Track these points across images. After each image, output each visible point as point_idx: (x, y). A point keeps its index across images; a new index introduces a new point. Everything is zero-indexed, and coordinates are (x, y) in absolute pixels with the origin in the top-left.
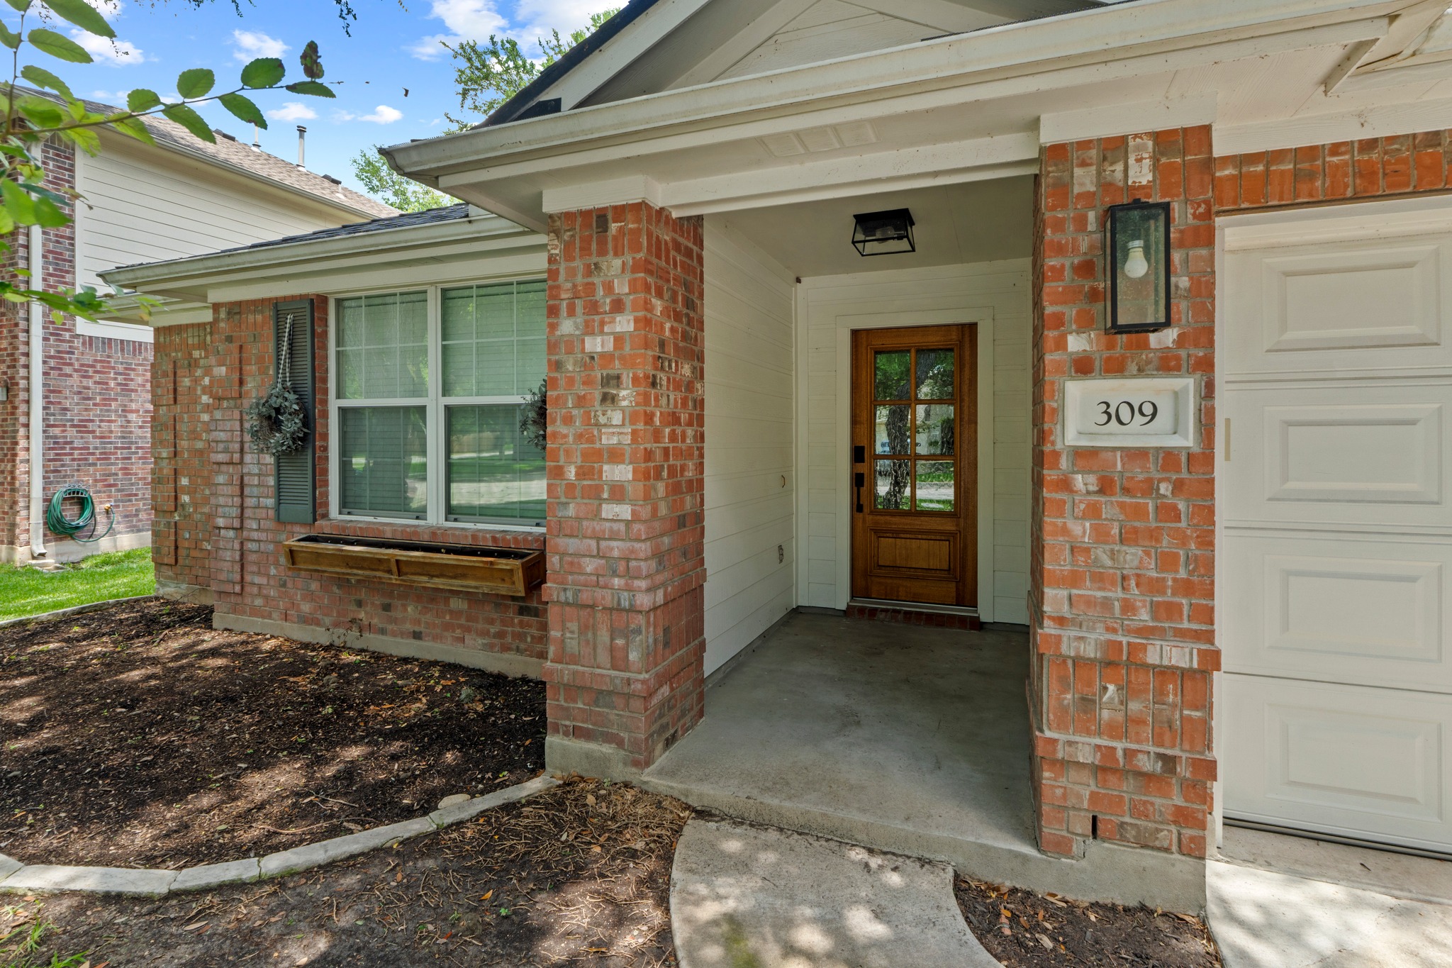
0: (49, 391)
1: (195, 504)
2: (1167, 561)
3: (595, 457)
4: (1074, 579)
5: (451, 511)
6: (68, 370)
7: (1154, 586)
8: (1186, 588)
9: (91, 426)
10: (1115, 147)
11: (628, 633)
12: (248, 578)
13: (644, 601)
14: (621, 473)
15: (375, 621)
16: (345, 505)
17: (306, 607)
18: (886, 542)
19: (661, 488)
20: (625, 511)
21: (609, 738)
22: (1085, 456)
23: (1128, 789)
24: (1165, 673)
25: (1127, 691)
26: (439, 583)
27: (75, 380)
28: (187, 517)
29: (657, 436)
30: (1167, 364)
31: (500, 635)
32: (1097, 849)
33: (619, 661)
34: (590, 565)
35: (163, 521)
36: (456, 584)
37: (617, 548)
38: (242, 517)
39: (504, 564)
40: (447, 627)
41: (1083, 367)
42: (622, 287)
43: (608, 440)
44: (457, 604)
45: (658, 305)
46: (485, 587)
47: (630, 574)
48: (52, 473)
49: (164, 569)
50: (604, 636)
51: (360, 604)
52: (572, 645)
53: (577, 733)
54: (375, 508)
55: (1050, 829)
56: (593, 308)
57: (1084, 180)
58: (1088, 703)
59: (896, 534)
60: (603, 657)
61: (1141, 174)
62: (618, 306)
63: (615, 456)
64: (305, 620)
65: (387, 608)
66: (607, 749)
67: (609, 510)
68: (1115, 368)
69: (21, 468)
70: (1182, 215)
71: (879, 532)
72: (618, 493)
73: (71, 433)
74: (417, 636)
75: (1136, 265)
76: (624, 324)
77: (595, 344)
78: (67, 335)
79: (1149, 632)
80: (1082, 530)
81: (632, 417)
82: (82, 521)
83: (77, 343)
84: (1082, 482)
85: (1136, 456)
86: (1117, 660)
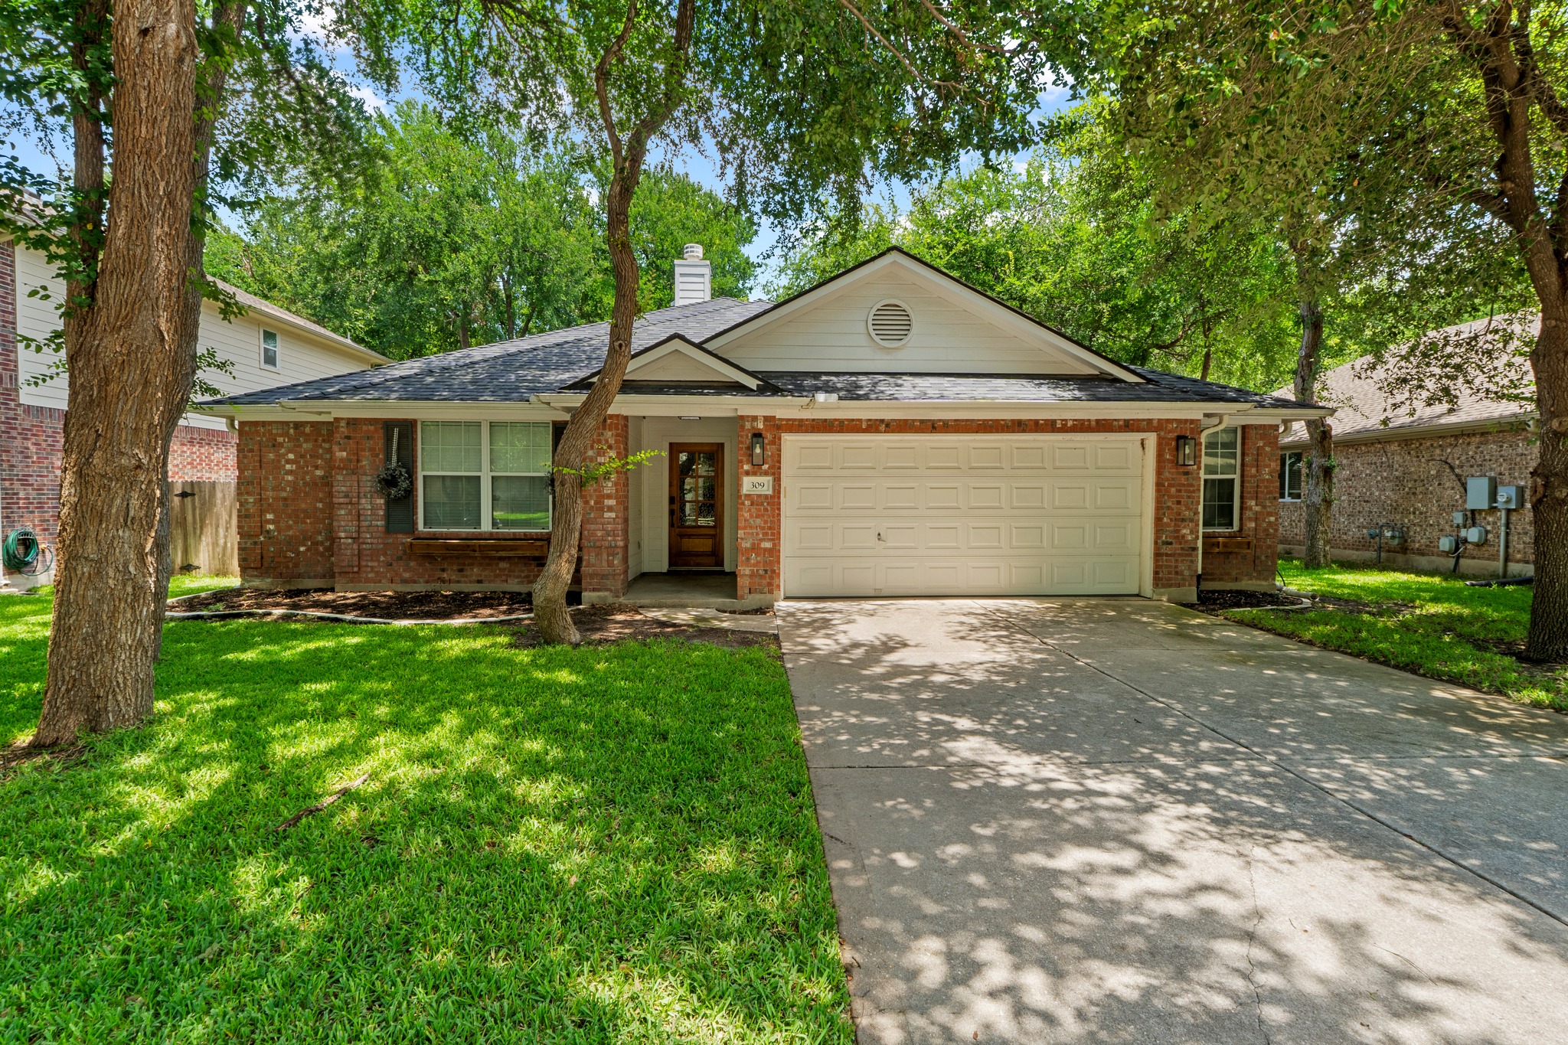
1: (278, 529)
2: (766, 522)
3: (602, 497)
4: (745, 528)
5: (494, 524)
6: (14, 433)
7: (762, 528)
8: (770, 528)
9: (31, 480)
10: (755, 418)
11: (614, 555)
12: (363, 563)
13: (619, 543)
14: (612, 502)
15: (453, 577)
16: (425, 524)
17: (407, 575)
18: (685, 540)
20: (613, 515)
21: (606, 590)
22: (748, 496)
23: (757, 580)
24: (765, 550)
25: (757, 555)
26: (492, 553)
27: (18, 443)
28: (272, 538)
30: (766, 474)
31: (527, 577)
32: (750, 597)
33: (610, 564)
34: (599, 534)
35: (250, 542)
37: (610, 527)
38: (359, 532)
39: (539, 543)
40: (497, 576)
41: (747, 473)
42: (612, 441)
43: (606, 491)
44: (503, 565)
47: (614, 535)
48: (7, 519)
49: (250, 572)
50: (605, 556)
51: (443, 570)
52: (593, 560)
53: (594, 590)
54: (448, 524)
55: (739, 593)
56: (601, 448)
57: (748, 425)
58: (748, 559)
59: (689, 536)
60: (605, 564)
61: (761, 426)
62: (610, 447)
63: (609, 497)
64: (405, 581)
65: (461, 570)
66: (606, 593)
67: (606, 515)
68: (755, 474)
70: (769, 436)
71: (682, 536)
72: (610, 509)
73: (17, 485)
74: (479, 582)
75: (758, 450)
78: (12, 404)
79: (762, 540)
80: (747, 515)
81: (616, 484)
82: (28, 559)
83: (20, 411)
84: (747, 503)
85: (759, 496)
86: (755, 548)
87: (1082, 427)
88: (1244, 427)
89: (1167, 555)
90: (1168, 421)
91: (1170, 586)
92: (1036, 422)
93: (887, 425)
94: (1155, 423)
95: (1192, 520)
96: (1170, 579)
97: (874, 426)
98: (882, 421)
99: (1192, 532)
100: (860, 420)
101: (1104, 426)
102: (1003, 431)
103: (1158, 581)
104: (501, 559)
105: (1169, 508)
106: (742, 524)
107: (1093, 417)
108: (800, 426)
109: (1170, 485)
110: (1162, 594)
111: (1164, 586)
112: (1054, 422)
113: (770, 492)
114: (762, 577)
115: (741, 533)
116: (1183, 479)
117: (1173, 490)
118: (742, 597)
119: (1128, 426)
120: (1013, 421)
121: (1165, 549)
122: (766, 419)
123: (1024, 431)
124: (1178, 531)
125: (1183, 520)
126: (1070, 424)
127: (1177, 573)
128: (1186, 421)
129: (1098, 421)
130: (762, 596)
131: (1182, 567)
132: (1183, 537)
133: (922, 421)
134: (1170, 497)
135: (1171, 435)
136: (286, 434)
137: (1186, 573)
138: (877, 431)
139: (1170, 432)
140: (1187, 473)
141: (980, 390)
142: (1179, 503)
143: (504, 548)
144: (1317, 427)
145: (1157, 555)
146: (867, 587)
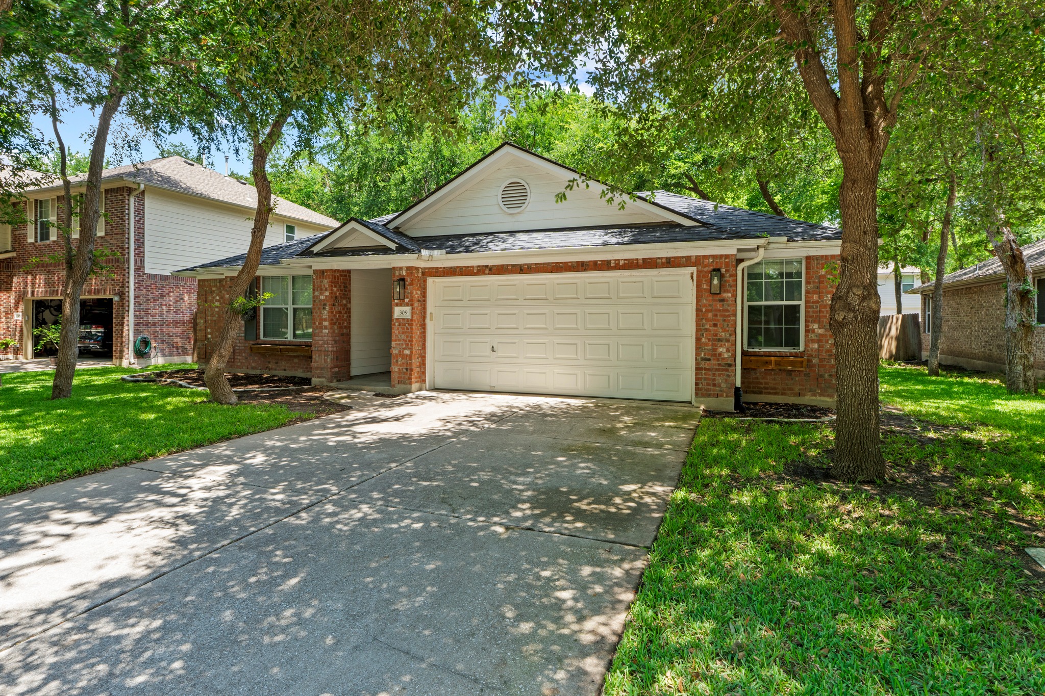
0: (136, 297)
1: (212, 338)
2: (407, 337)
3: (322, 320)
4: (395, 340)
5: (295, 336)
6: (142, 288)
7: (405, 341)
8: (410, 341)
9: (149, 311)
10: (401, 268)
11: (327, 356)
12: (236, 357)
13: (330, 349)
14: (326, 323)
15: (274, 367)
16: (265, 336)
17: (253, 365)
19: (336, 327)
20: (327, 331)
22: (397, 319)
23: (402, 375)
24: (406, 355)
25: (403, 358)
26: (291, 354)
27: (144, 292)
28: (209, 342)
29: (335, 316)
30: (407, 305)
32: (398, 386)
33: (326, 361)
34: (321, 342)
35: (201, 344)
36: (295, 354)
37: (325, 338)
40: (293, 367)
41: (397, 305)
42: (327, 286)
44: (296, 360)
45: (335, 289)
46: (302, 354)
47: (328, 344)
48: (137, 331)
49: (201, 360)
50: (324, 357)
51: (269, 362)
53: (318, 377)
54: (273, 336)
55: (391, 383)
56: (321, 290)
57: (394, 274)
58: (397, 361)
60: (323, 361)
61: (404, 273)
62: (326, 290)
63: (325, 320)
64: (253, 368)
65: (277, 362)
66: (323, 379)
67: (324, 332)
68: (401, 305)
69: (126, 328)
70: (409, 280)
72: (326, 328)
73: (143, 314)
76: (327, 293)
77: (322, 297)
78: (141, 274)
79: (405, 349)
80: (396, 332)
81: (328, 312)
82: (146, 351)
83: (145, 277)
84: (397, 324)
85: (403, 319)
86: (401, 354)
87: (631, 265)
88: (808, 258)
89: (706, 369)
90: (705, 257)
91: (709, 396)
92: (595, 262)
93: (490, 270)
94: (693, 260)
95: (728, 341)
96: (709, 390)
97: (482, 270)
98: (487, 266)
99: (728, 351)
100: (473, 267)
101: (649, 264)
102: (570, 271)
103: (699, 392)
104: (295, 357)
105: (706, 330)
106: (394, 338)
107: (640, 257)
108: (436, 272)
109: (707, 311)
110: (701, 403)
111: (703, 395)
112: (609, 262)
113: (410, 317)
114: (405, 374)
115: (393, 344)
116: (719, 306)
117: (710, 315)
118: (394, 386)
119: (670, 263)
120: (578, 262)
121: (704, 365)
122: (408, 268)
123: (585, 270)
124: (715, 350)
125: (720, 340)
126: (621, 263)
127: (714, 385)
128: (721, 256)
129: (644, 260)
130: (405, 386)
131: (719, 380)
132: (720, 354)
133: (513, 266)
134: (707, 320)
135: (707, 269)
136: (216, 286)
137: (723, 385)
138: (484, 274)
139: (706, 266)
140: (723, 300)
141: (557, 241)
142: (715, 325)
143: (292, 350)
144: (1004, 251)
145: (698, 369)
146: (485, 384)
